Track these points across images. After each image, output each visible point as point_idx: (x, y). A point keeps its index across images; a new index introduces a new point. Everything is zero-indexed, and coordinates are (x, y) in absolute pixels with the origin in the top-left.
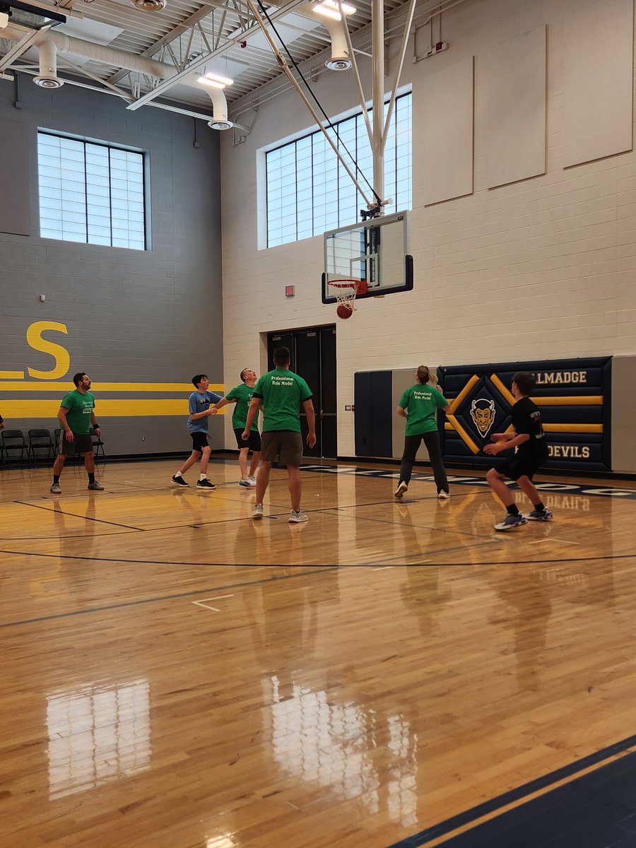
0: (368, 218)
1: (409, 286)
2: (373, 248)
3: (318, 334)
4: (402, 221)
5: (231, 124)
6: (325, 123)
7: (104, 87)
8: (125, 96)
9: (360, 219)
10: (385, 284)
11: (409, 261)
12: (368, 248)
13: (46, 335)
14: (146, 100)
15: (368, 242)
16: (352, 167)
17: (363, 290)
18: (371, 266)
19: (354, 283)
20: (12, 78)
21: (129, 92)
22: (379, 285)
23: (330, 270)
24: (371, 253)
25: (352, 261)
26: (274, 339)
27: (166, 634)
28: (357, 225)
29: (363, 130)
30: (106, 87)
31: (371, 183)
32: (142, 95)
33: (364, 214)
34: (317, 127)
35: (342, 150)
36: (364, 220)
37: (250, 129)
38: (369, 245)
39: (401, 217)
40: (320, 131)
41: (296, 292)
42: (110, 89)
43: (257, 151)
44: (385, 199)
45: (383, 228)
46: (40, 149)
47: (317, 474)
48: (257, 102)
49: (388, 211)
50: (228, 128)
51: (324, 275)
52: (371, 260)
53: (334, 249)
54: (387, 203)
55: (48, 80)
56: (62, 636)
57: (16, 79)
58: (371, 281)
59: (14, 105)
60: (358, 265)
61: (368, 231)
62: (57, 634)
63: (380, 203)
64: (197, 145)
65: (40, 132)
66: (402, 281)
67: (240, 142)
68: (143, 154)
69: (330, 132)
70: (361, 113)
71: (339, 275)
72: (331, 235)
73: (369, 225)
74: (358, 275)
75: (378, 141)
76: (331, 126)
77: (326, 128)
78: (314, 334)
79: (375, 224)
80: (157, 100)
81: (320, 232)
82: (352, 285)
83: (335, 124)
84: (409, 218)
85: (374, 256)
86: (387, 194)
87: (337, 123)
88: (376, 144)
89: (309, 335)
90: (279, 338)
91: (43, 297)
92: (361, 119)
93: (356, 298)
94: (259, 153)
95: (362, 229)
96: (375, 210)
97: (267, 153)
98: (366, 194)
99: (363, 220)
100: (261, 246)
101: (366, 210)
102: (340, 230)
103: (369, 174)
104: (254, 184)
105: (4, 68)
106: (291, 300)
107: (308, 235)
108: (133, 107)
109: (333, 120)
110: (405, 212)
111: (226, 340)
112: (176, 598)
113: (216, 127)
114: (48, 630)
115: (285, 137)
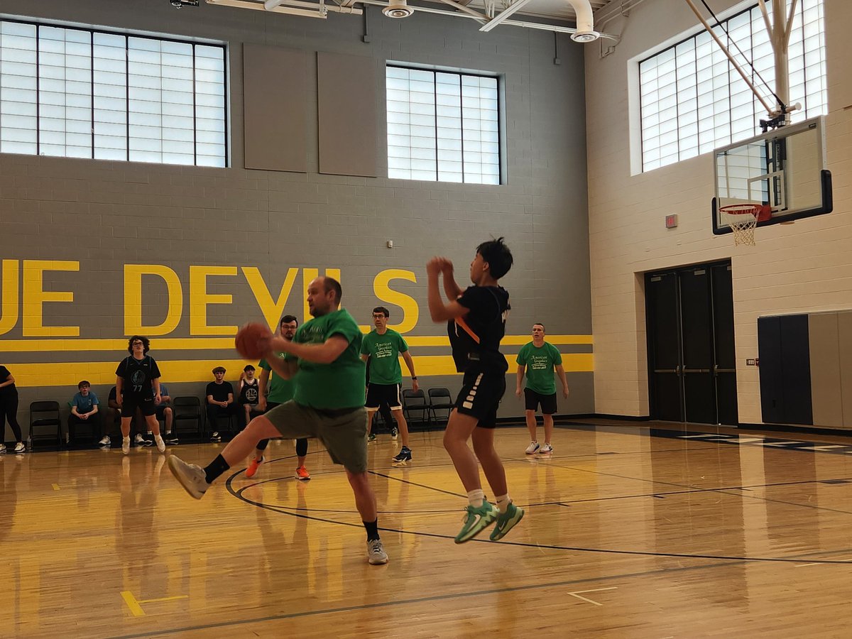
0: (769, 129)
1: (827, 207)
2: (778, 164)
3: (708, 271)
4: (815, 130)
5: (598, 35)
6: (711, 21)
7: (455, 9)
8: (478, 17)
9: (759, 131)
10: (794, 207)
11: (826, 177)
12: (771, 165)
13: (394, 285)
14: (501, 19)
15: (771, 157)
16: (747, 71)
17: (766, 216)
18: (776, 186)
19: (753, 207)
20: (360, 12)
21: (482, 12)
22: (786, 209)
23: (722, 194)
24: (775, 170)
25: (750, 181)
26: (653, 280)
27: (540, 628)
28: (756, 139)
29: (760, 25)
30: (458, 9)
31: (773, 87)
32: (497, 13)
33: (764, 124)
34: (701, 27)
35: (733, 51)
36: (765, 131)
37: (620, 38)
38: (771, 161)
39: (813, 124)
40: (705, 30)
41: (681, 222)
42: (462, 12)
43: (628, 61)
44: (792, 105)
45: (789, 140)
46: (390, 84)
47: (713, 444)
48: (628, 6)
49: (795, 118)
50: (594, 39)
51: (714, 200)
52: (775, 179)
53: (726, 168)
54: (794, 109)
55: (397, 10)
56: (425, 622)
57: (364, 12)
58: (776, 204)
59: (363, 40)
60: (759, 187)
61: (770, 145)
62: (419, 619)
63: (784, 110)
64: (558, 61)
65: (388, 65)
66: (817, 202)
67: (608, 54)
68: (498, 78)
69: (718, 31)
70: (757, 5)
71: (734, 199)
72: (724, 151)
73: (771, 138)
74: (759, 197)
75: (780, 37)
76: (719, 23)
77: (712, 27)
78: (703, 272)
79: (779, 135)
80: (513, 17)
81: (708, 149)
82: (749, 211)
83: (723, 21)
84: (823, 125)
85: (779, 173)
86: (794, 96)
87: (727, 20)
88: (777, 41)
89: (696, 273)
90: (659, 279)
91: (391, 243)
92: (757, 12)
93: (757, 226)
94: (631, 64)
95: (763, 142)
96: (779, 118)
97: (640, 63)
98: (766, 101)
99: (763, 132)
100: (635, 170)
101: (767, 119)
102: (732, 146)
103: (770, 76)
104: (625, 99)
105: (352, 3)
106: (673, 232)
107: (693, 154)
108: (487, 28)
109: (720, 17)
110: (818, 119)
111: (594, 283)
112: (549, 587)
113: (580, 40)
114: (409, 615)
115: (663, 41)
